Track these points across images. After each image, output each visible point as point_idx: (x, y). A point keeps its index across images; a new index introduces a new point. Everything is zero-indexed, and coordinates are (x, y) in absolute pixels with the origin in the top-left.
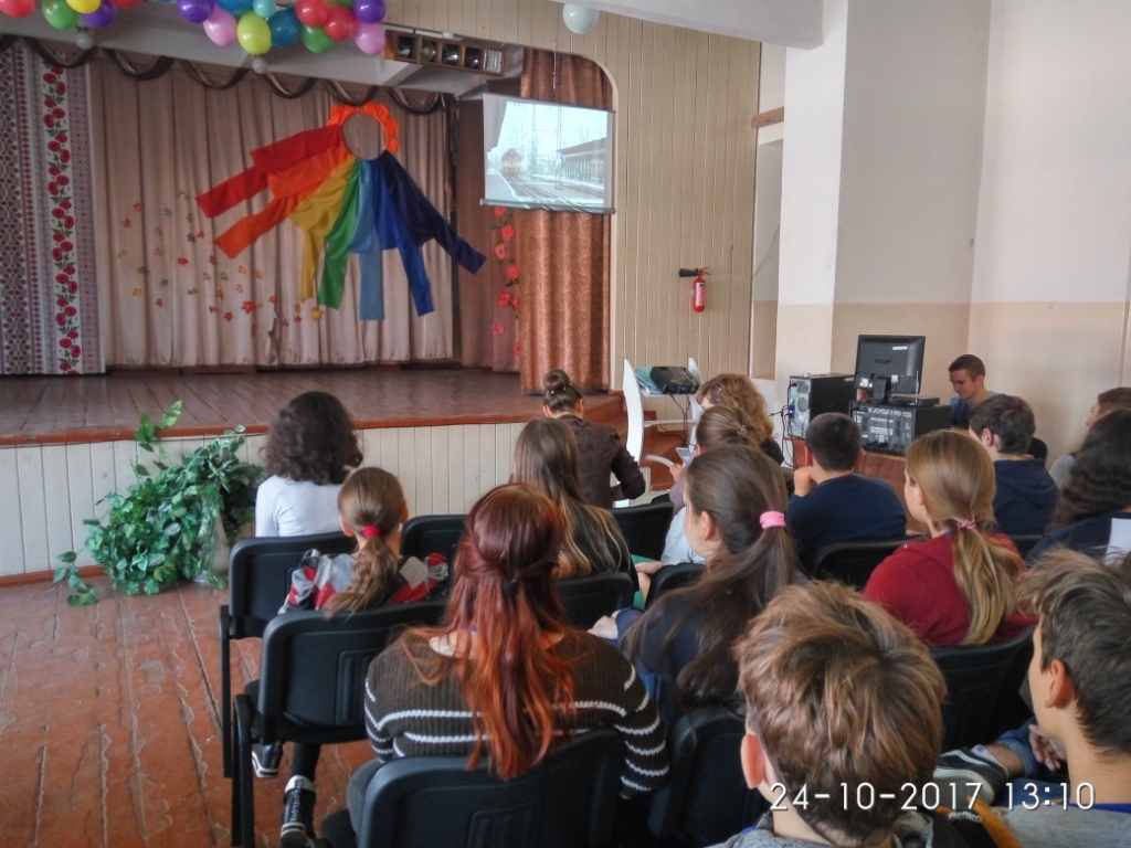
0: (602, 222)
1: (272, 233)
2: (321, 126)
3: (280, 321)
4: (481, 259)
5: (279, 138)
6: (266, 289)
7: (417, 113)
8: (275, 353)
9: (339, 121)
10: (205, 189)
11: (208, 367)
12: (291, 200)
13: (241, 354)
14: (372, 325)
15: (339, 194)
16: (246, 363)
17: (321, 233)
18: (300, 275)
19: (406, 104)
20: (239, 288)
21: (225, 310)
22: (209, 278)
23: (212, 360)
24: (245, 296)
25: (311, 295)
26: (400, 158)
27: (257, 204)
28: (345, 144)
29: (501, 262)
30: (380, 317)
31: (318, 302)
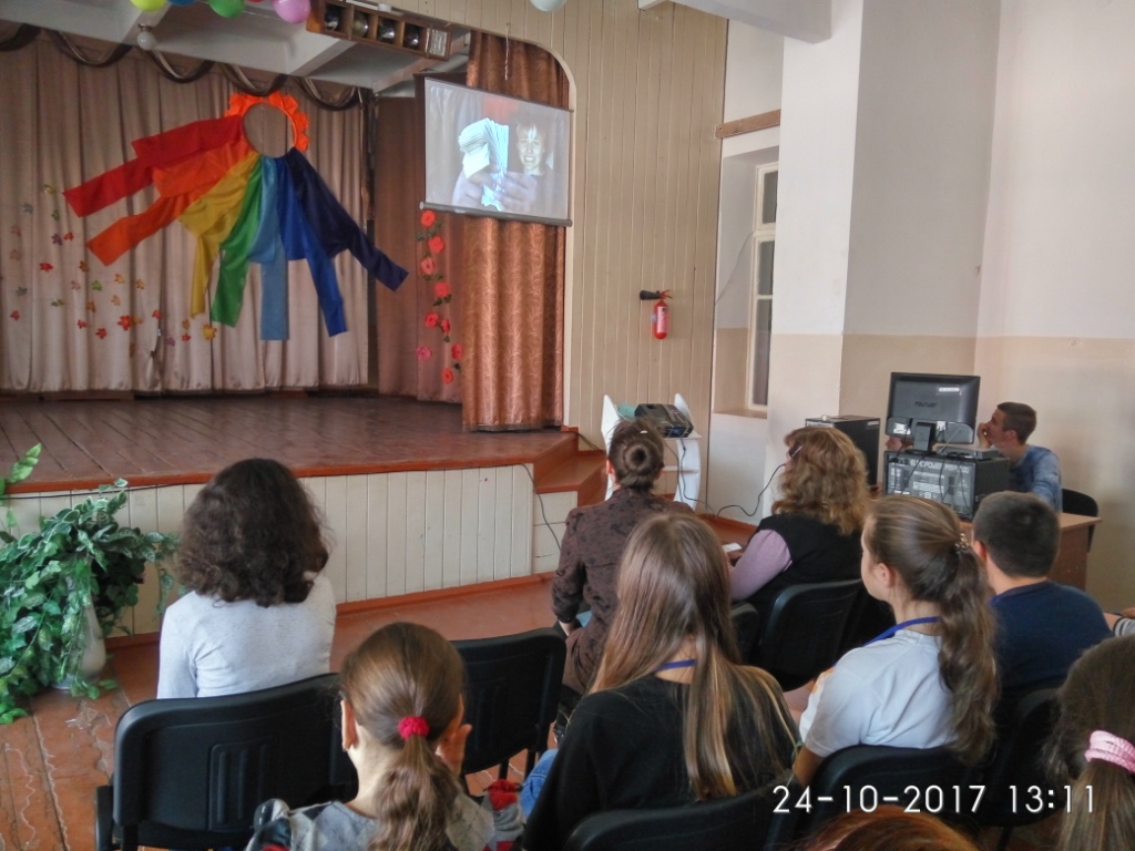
0: (556, 236)
1: (157, 237)
2: (218, 116)
3: (165, 340)
4: (402, 275)
5: (168, 128)
6: (148, 302)
7: (331, 108)
8: (158, 377)
9: (241, 110)
10: (76, 183)
11: (75, 392)
12: (180, 201)
13: (116, 376)
14: (275, 345)
15: (238, 196)
16: (123, 388)
17: (216, 239)
18: (190, 287)
19: (319, 97)
20: (116, 300)
21: (98, 326)
22: (79, 288)
23: (80, 384)
24: (124, 310)
25: (202, 310)
26: (310, 157)
27: (139, 203)
28: (246, 137)
29: (428, 278)
30: (284, 337)
31: (211, 318)
